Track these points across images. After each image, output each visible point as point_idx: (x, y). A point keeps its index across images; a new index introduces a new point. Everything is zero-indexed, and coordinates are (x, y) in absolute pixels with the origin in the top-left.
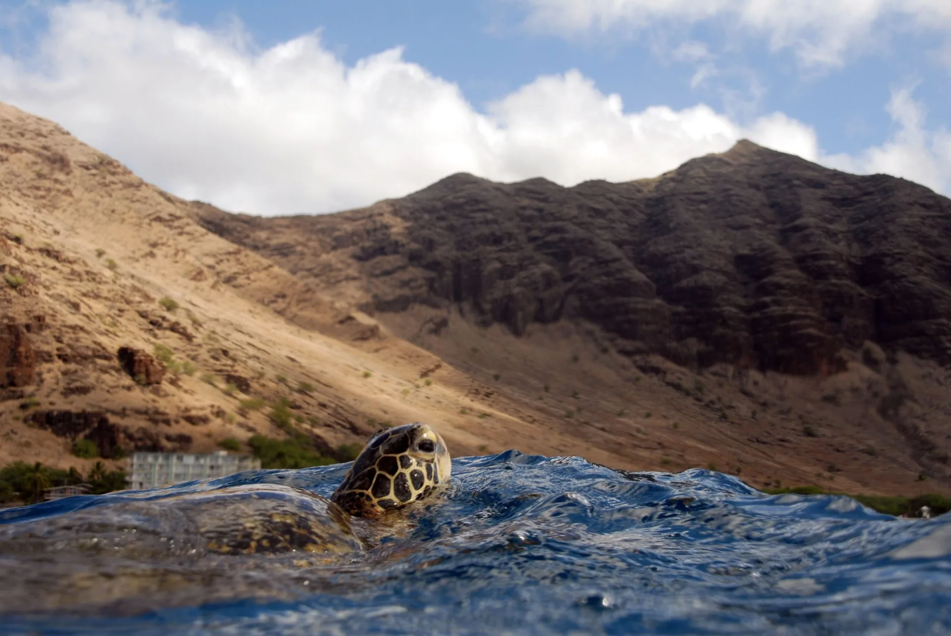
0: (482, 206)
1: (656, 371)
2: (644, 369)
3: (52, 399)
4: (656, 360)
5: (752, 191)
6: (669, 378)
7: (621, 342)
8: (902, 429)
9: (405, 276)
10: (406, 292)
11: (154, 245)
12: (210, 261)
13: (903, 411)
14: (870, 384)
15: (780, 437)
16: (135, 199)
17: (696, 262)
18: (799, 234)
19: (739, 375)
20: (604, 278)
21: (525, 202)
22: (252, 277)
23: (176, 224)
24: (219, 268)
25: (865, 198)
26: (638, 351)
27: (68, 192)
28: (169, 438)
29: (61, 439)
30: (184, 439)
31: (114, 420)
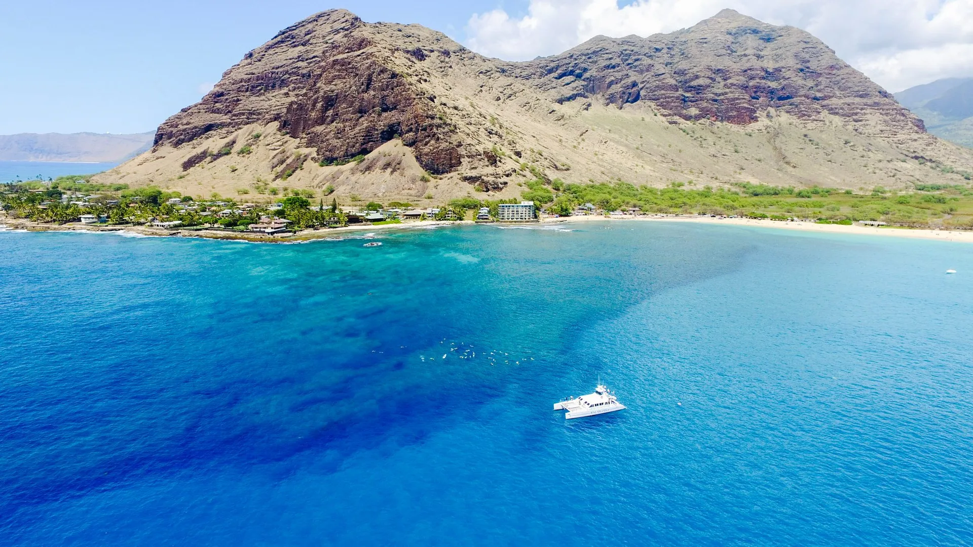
0: (607, 51)
1: (675, 123)
2: (670, 123)
3: (466, 171)
4: (676, 118)
5: (728, 36)
6: (682, 126)
7: (663, 111)
8: (775, 148)
9: (574, 85)
10: (575, 92)
11: (481, 87)
12: (501, 90)
13: (778, 141)
14: (767, 127)
15: (723, 153)
16: (473, 64)
17: (698, 74)
18: (746, 58)
19: (712, 124)
20: (657, 82)
21: (626, 47)
22: (516, 95)
23: (488, 74)
24: (505, 92)
25: (779, 38)
26: (670, 115)
27: (451, 67)
28: (501, 184)
29: (470, 185)
30: (506, 183)
31: (485, 179)
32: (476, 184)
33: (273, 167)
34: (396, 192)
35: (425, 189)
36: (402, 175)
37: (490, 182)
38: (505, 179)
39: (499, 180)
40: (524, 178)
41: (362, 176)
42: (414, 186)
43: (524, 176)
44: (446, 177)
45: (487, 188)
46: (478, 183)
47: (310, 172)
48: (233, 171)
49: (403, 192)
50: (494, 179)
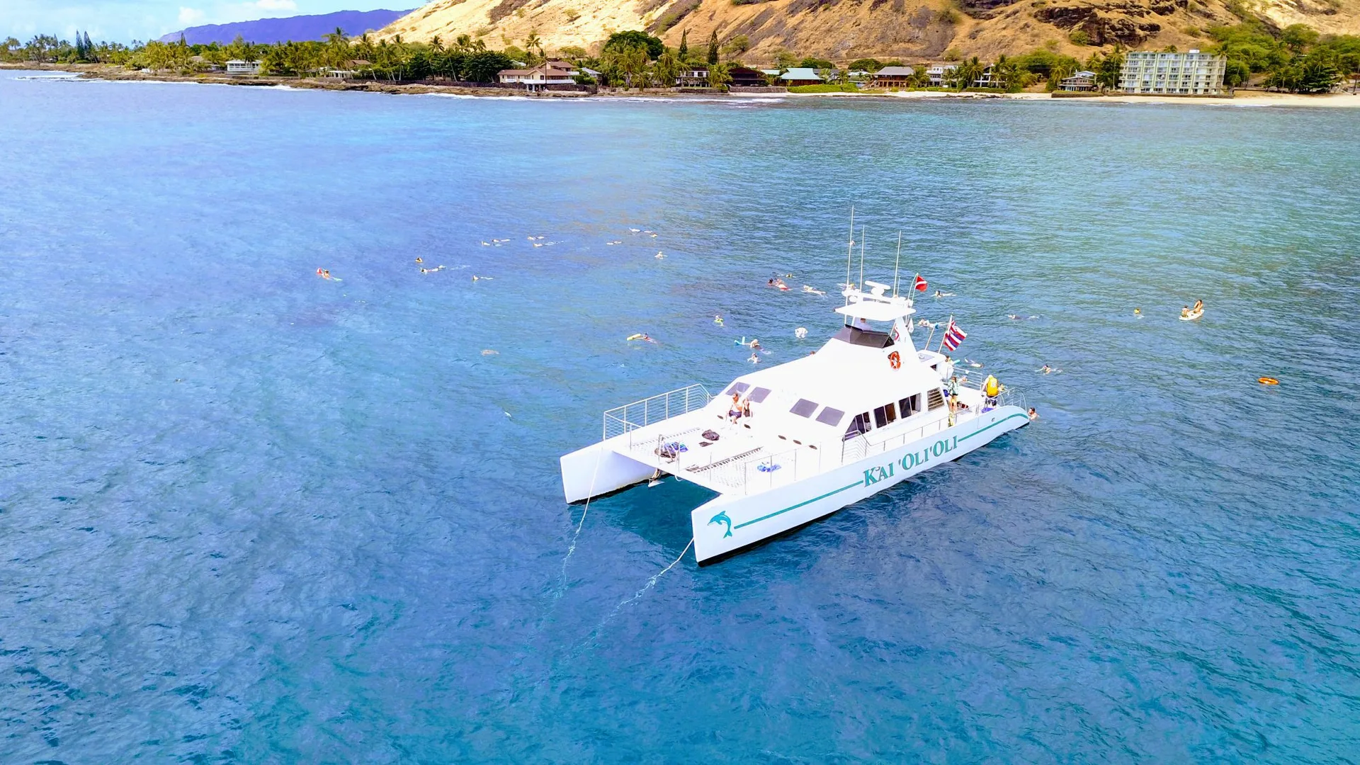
28: (1142, 28)
29: (1060, 31)
30: (1154, 28)
31: (1101, 14)
32: (1076, 27)
33: (645, 11)
34: (879, 47)
35: (944, 41)
36: (897, 11)
37: (1114, 22)
38: (1155, 19)
39: (1138, 20)
40: (1208, 21)
41: (810, 17)
42: (921, 35)
43: (1209, 16)
44: (1001, 12)
45: (1101, 35)
46: (1081, 24)
47: (711, 18)
48: (571, 21)
49: (895, 47)
50: (1122, 16)
